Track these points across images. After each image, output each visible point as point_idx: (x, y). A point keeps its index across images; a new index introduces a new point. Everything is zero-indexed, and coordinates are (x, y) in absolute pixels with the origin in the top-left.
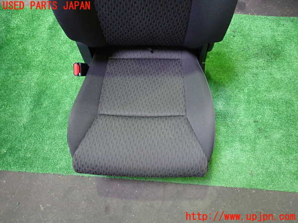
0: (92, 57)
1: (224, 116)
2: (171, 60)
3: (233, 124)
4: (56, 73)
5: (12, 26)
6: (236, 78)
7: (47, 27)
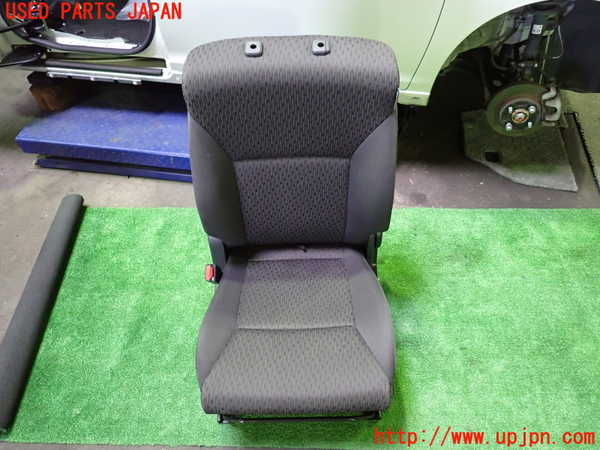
0: (227, 260)
1: (415, 343)
3: (430, 353)
5: (104, 231)
6: (426, 289)
7: (155, 231)
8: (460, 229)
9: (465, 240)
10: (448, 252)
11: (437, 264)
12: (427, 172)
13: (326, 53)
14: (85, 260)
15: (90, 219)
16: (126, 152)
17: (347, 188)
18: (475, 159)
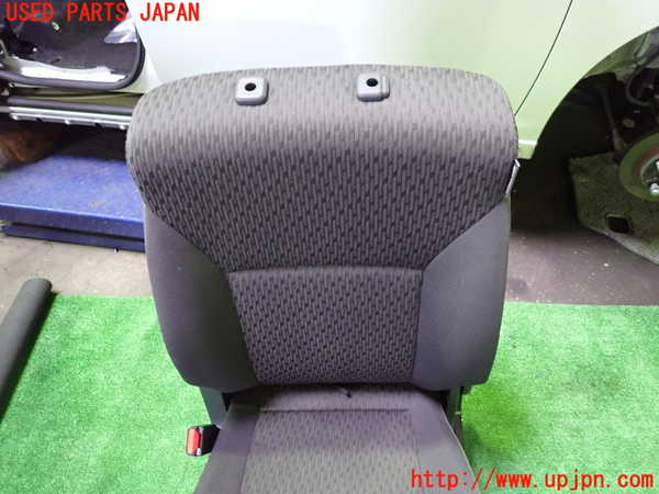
0: (227, 409)
2: (388, 412)
4: (146, 434)
5: (74, 333)
6: (535, 439)
7: (142, 334)
8: (582, 339)
9: (588, 357)
10: (566, 377)
11: (550, 395)
12: (525, 247)
13: (382, 98)
14: (43, 376)
15: (58, 312)
16: (108, 220)
17: (417, 314)
18: (593, 228)
